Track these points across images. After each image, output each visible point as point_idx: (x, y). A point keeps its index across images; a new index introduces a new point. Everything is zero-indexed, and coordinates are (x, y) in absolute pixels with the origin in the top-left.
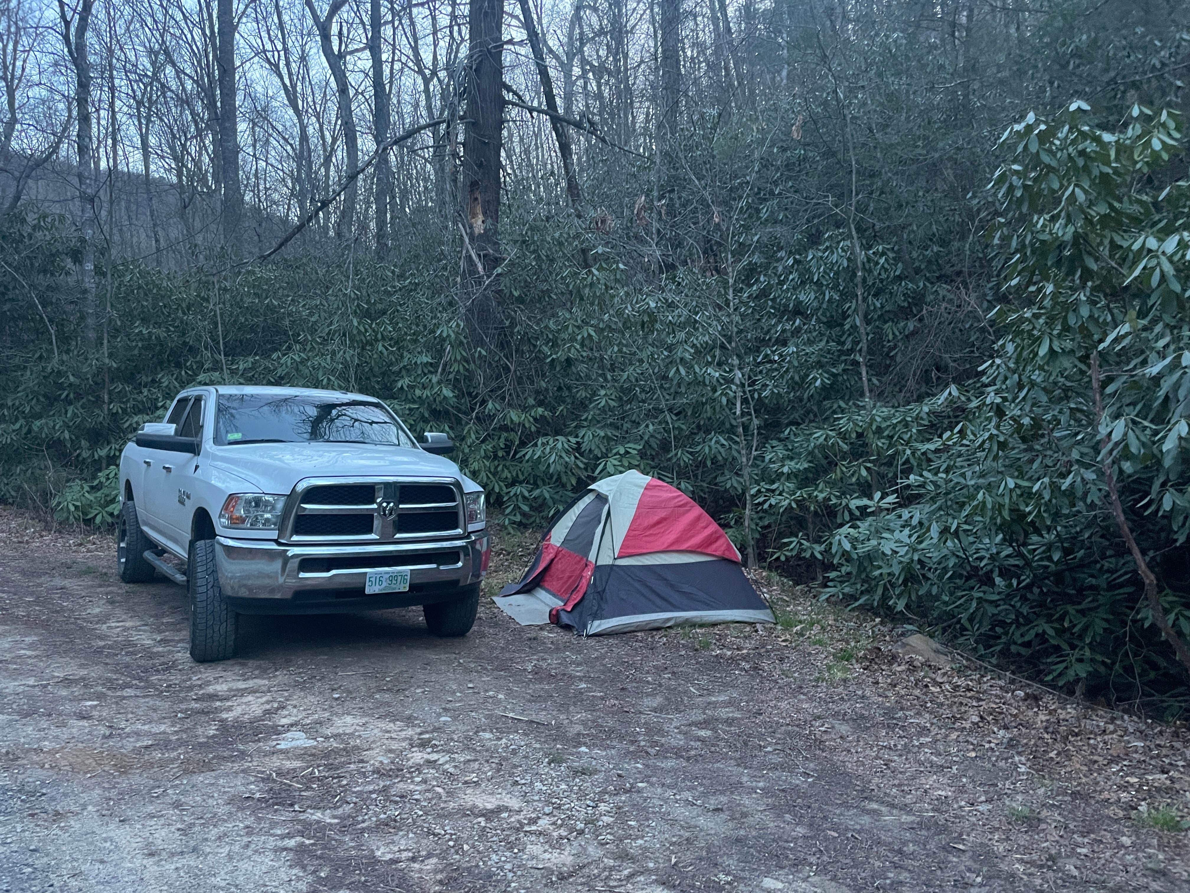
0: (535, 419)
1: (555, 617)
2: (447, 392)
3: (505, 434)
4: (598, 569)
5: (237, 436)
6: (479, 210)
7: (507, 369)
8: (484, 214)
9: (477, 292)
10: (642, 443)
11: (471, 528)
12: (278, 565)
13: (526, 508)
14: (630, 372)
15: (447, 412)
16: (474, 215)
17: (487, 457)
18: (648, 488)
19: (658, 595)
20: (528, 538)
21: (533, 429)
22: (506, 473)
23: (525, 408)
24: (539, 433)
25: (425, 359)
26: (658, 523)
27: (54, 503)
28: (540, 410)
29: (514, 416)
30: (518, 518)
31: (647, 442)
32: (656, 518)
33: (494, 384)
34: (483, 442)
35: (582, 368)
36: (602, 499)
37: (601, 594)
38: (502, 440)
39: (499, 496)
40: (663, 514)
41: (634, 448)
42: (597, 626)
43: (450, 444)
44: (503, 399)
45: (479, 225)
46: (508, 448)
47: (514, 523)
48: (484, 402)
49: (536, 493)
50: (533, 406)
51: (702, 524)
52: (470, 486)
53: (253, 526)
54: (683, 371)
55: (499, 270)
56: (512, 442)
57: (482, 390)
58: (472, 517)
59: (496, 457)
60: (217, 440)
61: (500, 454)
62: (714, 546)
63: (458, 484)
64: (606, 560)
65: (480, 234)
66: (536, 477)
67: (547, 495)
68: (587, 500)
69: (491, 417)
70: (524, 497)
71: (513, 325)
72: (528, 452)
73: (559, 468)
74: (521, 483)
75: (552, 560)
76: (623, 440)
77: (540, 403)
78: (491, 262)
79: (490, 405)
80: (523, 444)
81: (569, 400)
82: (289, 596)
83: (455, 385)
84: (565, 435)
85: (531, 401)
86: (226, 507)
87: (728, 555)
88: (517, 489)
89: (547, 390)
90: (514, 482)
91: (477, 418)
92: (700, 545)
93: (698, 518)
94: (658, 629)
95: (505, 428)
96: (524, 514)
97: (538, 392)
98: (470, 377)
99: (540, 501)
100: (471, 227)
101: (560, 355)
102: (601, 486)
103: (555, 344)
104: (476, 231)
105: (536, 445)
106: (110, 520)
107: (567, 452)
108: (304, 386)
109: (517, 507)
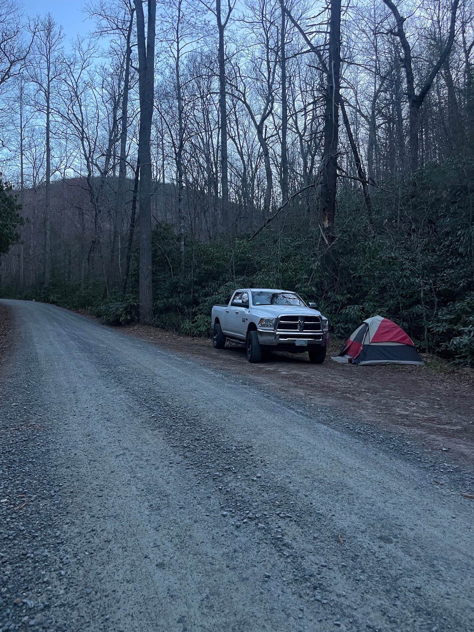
0: (347, 299)
1: (350, 361)
2: (314, 289)
3: (335, 304)
4: (364, 346)
5: (259, 303)
6: (327, 218)
7: (336, 280)
8: (329, 219)
9: (325, 250)
10: (388, 308)
11: (324, 330)
12: (273, 338)
13: (342, 331)
14: (384, 281)
15: (313, 296)
16: (324, 220)
17: (328, 313)
18: (383, 321)
19: (384, 354)
20: (343, 342)
21: (346, 302)
22: (335, 319)
23: (343, 295)
24: (348, 304)
25: (306, 277)
26: (385, 333)
27: (182, 327)
28: (349, 295)
29: (339, 297)
30: (340, 335)
31: (390, 307)
32: (385, 331)
33: (331, 286)
34: (327, 307)
35: (367, 279)
36: (367, 325)
37: (365, 354)
38: (334, 306)
39: (332, 327)
40: (387, 330)
41: (385, 309)
42: (363, 363)
43: (317, 306)
44: (335, 291)
45: (326, 224)
46: (336, 310)
47: (338, 336)
48: (327, 292)
49: (346, 326)
50: (346, 294)
51: (400, 333)
52: (324, 318)
53: (267, 326)
54: (405, 280)
55: (334, 243)
56: (338, 307)
57: (326, 288)
58: (324, 327)
59: (331, 313)
60: (254, 304)
61: (333, 312)
62: (405, 340)
63: (320, 317)
64: (367, 343)
65: (327, 228)
66: (347, 321)
67: (350, 327)
68: (363, 326)
69: (330, 298)
70: (342, 328)
71: (339, 263)
72: (344, 311)
73: (355, 316)
74: (341, 322)
75: (350, 346)
76: (380, 307)
77: (349, 293)
78: (331, 239)
79: (329, 294)
80: (342, 308)
81: (361, 292)
82: (276, 345)
83: (316, 286)
84: (358, 305)
85: (345, 292)
86: (260, 322)
87: (409, 344)
88: (339, 325)
89: (352, 288)
90: (339, 322)
91: (324, 298)
92: (400, 340)
93: (400, 331)
94: (384, 365)
95: (335, 302)
96: (341, 333)
97: (348, 288)
98: (322, 283)
99: (348, 329)
100: (323, 225)
101: (357, 274)
102: (368, 321)
103: (355, 269)
104: (325, 227)
105: (346, 308)
106: (198, 333)
107: (358, 311)
108: (263, 288)
109: (339, 332)
